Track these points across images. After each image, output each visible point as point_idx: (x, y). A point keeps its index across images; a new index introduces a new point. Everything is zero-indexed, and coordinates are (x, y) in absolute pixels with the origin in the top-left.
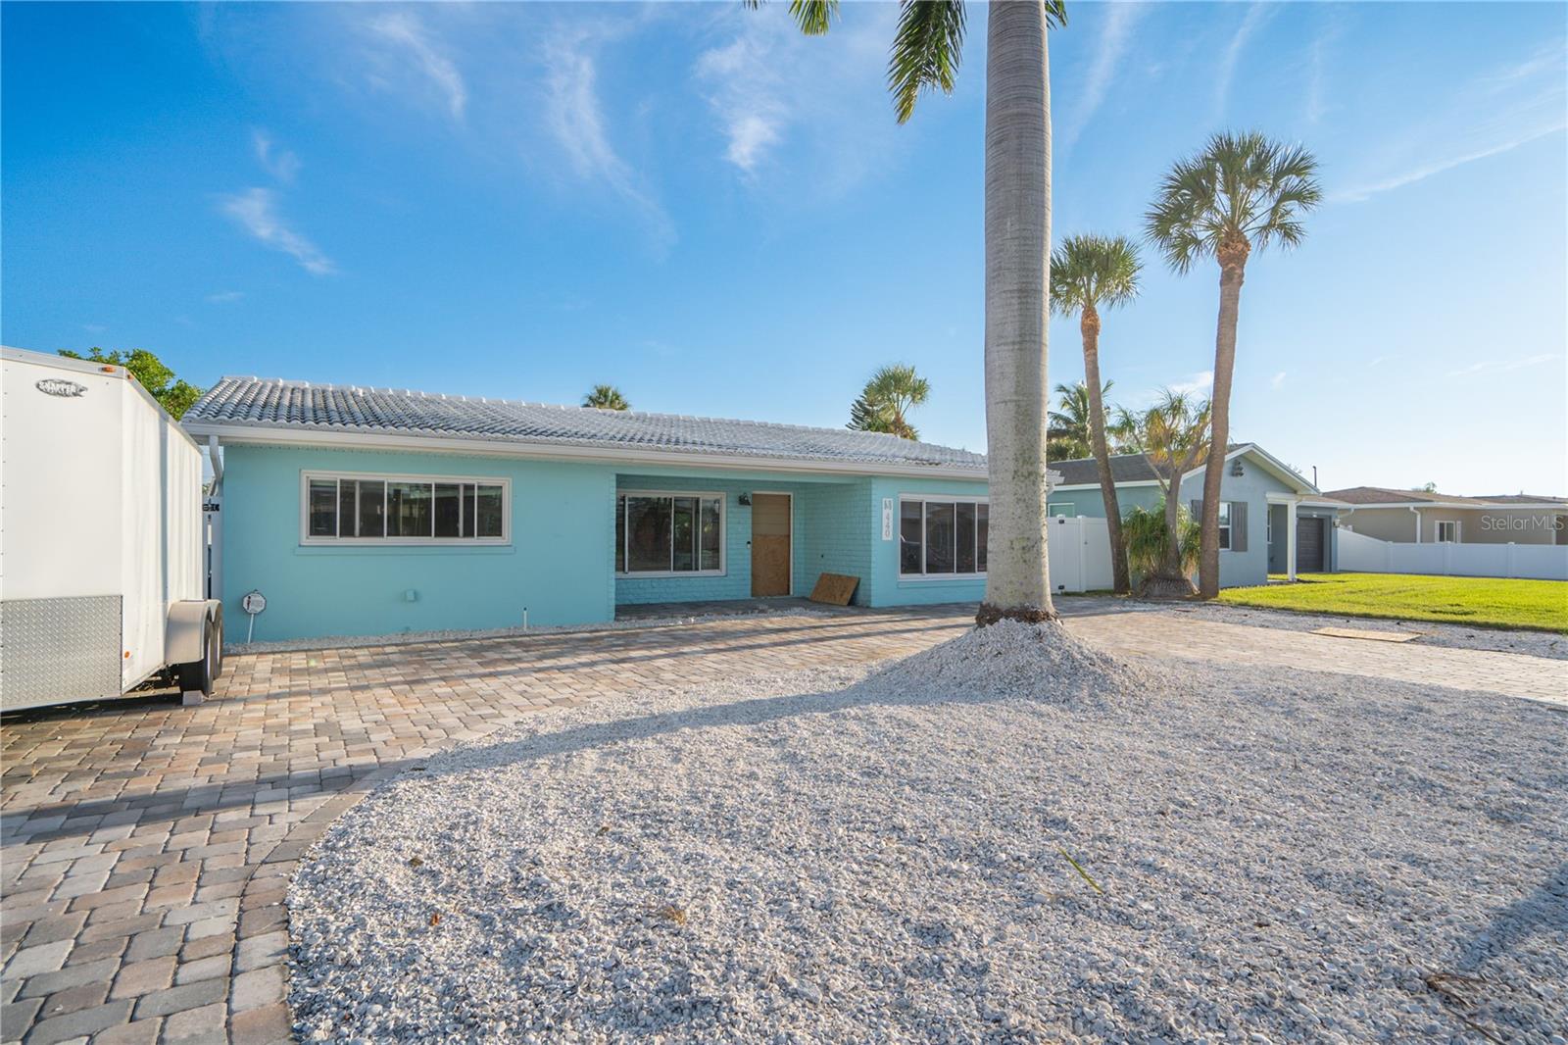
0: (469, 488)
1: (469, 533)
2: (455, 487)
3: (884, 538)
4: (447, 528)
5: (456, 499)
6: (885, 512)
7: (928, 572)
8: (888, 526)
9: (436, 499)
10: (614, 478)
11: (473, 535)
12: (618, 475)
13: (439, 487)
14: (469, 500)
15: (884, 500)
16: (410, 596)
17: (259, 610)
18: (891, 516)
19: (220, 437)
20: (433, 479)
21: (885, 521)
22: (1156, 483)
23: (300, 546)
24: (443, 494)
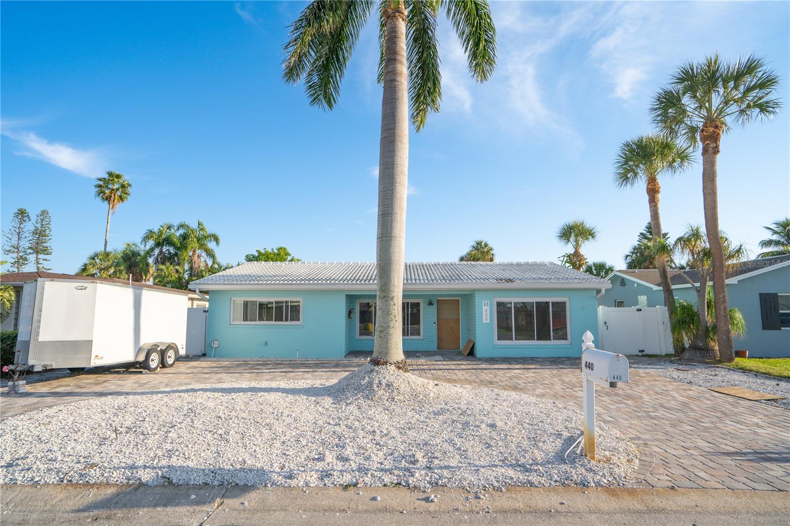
0: (286, 302)
1: (287, 320)
2: (282, 302)
3: (484, 321)
4: (279, 318)
5: (283, 306)
6: (484, 308)
7: (515, 340)
8: (486, 315)
9: (275, 307)
10: (345, 296)
11: (288, 321)
12: (346, 295)
13: (276, 302)
14: (287, 307)
15: (483, 302)
16: (264, 344)
17: (217, 346)
18: (488, 310)
19: (199, 289)
20: (273, 300)
21: (484, 313)
22: (689, 285)
23: (230, 324)
24: (277, 305)
